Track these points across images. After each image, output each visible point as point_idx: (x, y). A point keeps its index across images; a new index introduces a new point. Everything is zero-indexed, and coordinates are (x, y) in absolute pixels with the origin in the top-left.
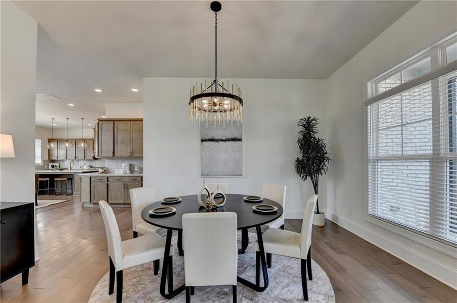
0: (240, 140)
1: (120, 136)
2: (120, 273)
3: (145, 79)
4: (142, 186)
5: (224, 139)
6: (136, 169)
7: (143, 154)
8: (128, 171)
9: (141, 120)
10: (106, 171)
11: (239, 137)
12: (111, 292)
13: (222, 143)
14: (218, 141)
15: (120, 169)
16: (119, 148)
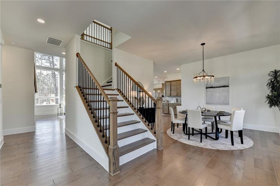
0: (228, 86)
1: (173, 88)
2: (174, 124)
3: (181, 66)
4: (181, 105)
5: (218, 86)
6: (179, 101)
7: (181, 94)
8: (176, 102)
9: (180, 80)
10: (168, 101)
11: (227, 85)
12: (172, 131)
13: (217, 88)
14: (214, 87)
15: (173, 101)
16: (172, 92)
